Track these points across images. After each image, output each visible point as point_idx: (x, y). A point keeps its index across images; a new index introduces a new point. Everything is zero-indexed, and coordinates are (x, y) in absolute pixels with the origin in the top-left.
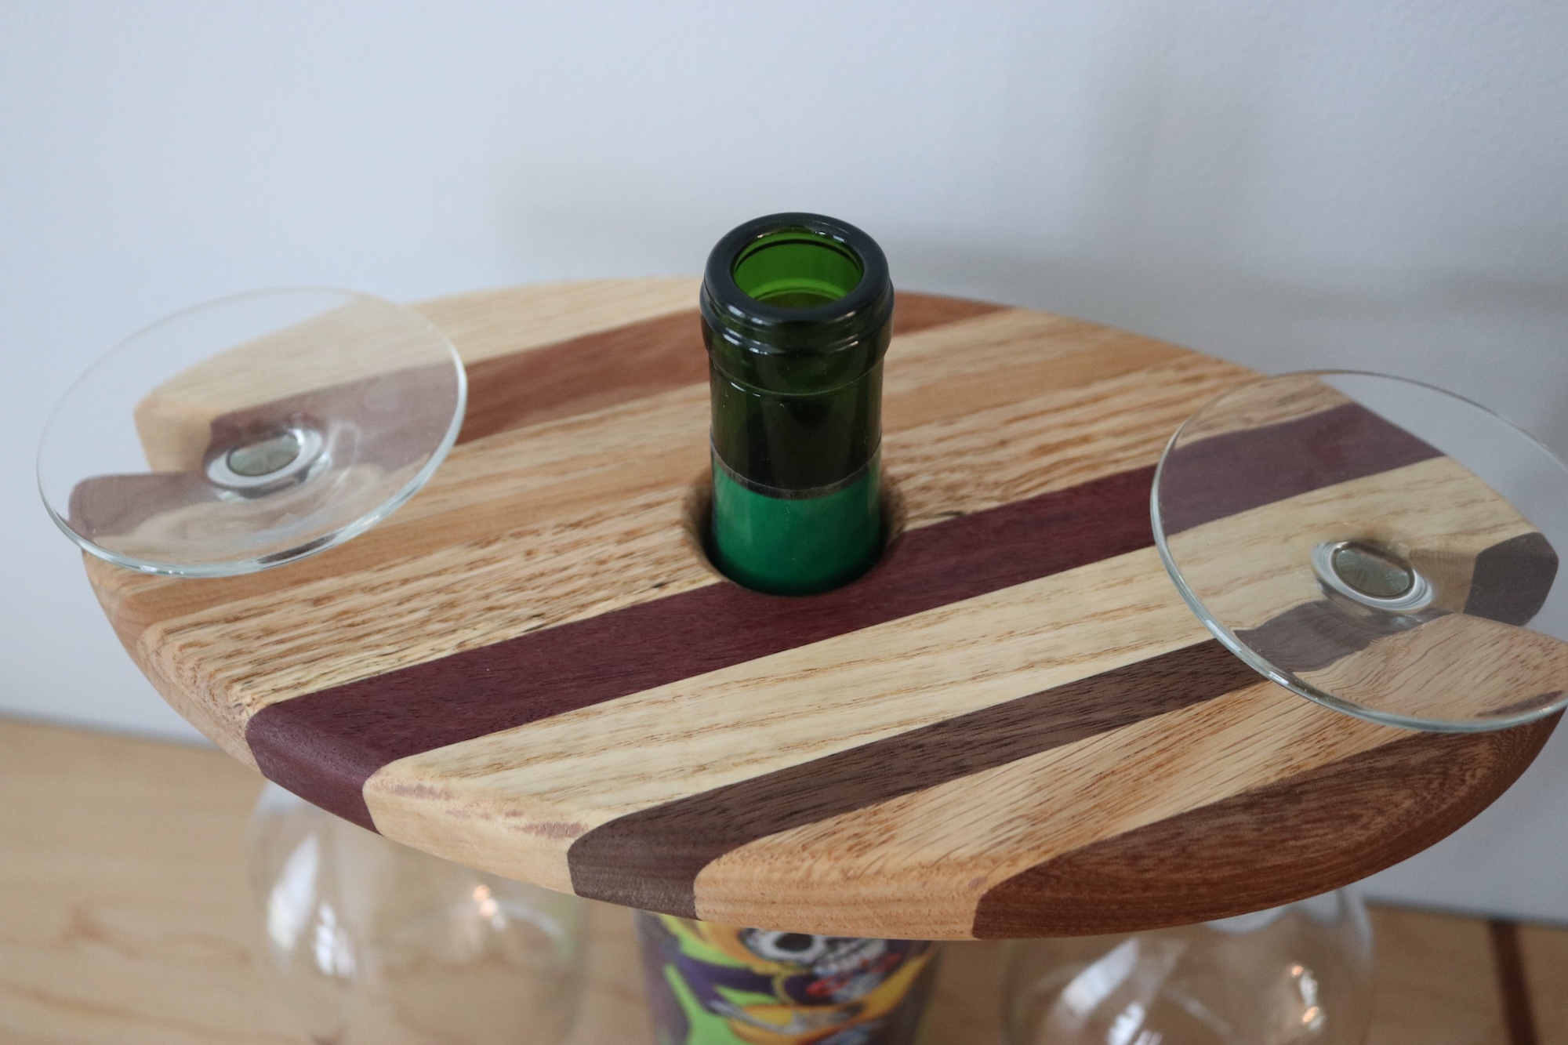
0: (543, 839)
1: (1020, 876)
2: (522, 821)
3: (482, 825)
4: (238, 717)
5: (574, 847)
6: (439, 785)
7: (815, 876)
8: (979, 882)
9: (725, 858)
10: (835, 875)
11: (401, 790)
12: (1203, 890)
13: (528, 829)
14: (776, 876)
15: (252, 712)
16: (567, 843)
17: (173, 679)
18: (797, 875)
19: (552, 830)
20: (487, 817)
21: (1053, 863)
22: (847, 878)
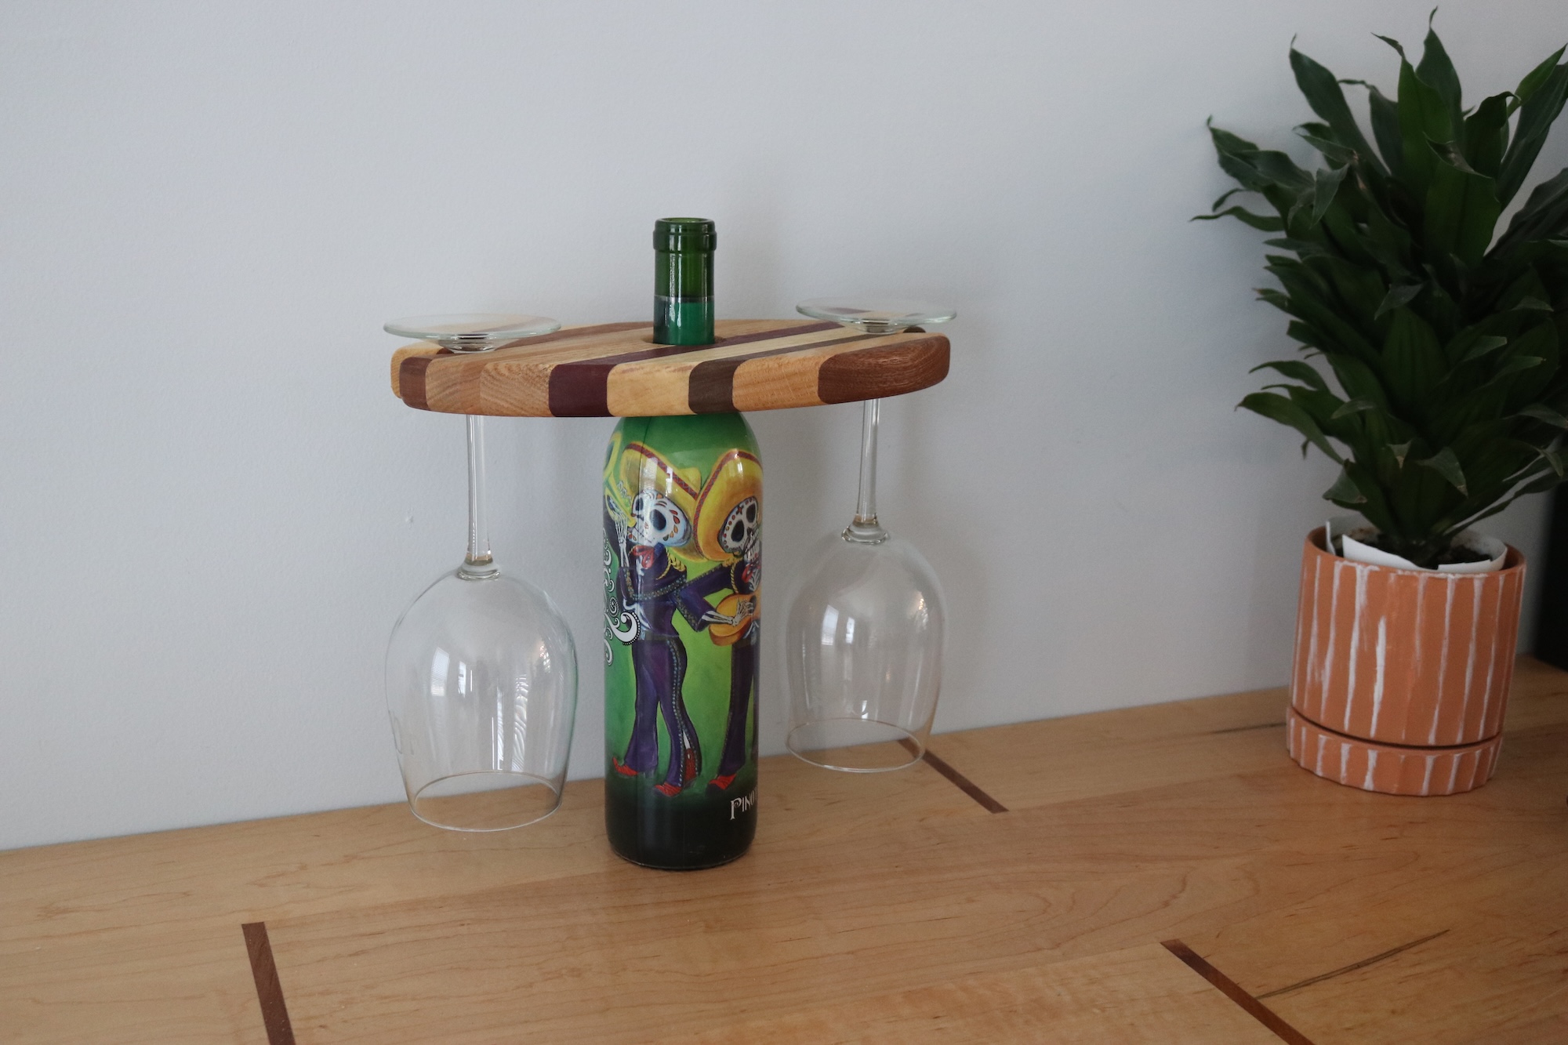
0: (680, 373)
1: (828, 360)
2: (672, 369)
3: (657, 374)
4: (546, 372)
5: (692, 373)
6: (638, 367)
7: (770, 366)
8: (817, 364)
9: (741, 365)
10: (776, 365)
11: (624, 372)
12: (878, 368)
13: (674, 371)
14: (759, 368)
15: (552, 369)
16: (688, 373)
17: (507, 374)
18: (765, 367)
19: (683, 370)
20: (659, 371)
21: (835, 356)
22: (780, 366)
